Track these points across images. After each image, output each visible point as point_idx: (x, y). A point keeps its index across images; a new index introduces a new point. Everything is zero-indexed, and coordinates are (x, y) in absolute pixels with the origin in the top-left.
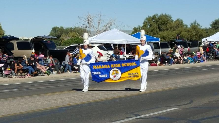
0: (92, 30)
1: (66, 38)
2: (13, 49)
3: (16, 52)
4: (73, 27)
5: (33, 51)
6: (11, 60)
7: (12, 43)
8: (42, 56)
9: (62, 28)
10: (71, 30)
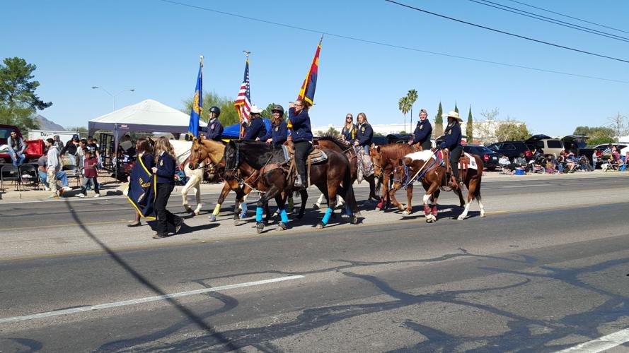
0: (621, 130)
1: (593, 137)
2: (543, 147)
3: (546, 150)
4: (598, 127)
5: (563, 149)
6: (542, 157)
7: (543, 142)
8: (571, 153)
9: (587, 127)
10: (597, 130)
